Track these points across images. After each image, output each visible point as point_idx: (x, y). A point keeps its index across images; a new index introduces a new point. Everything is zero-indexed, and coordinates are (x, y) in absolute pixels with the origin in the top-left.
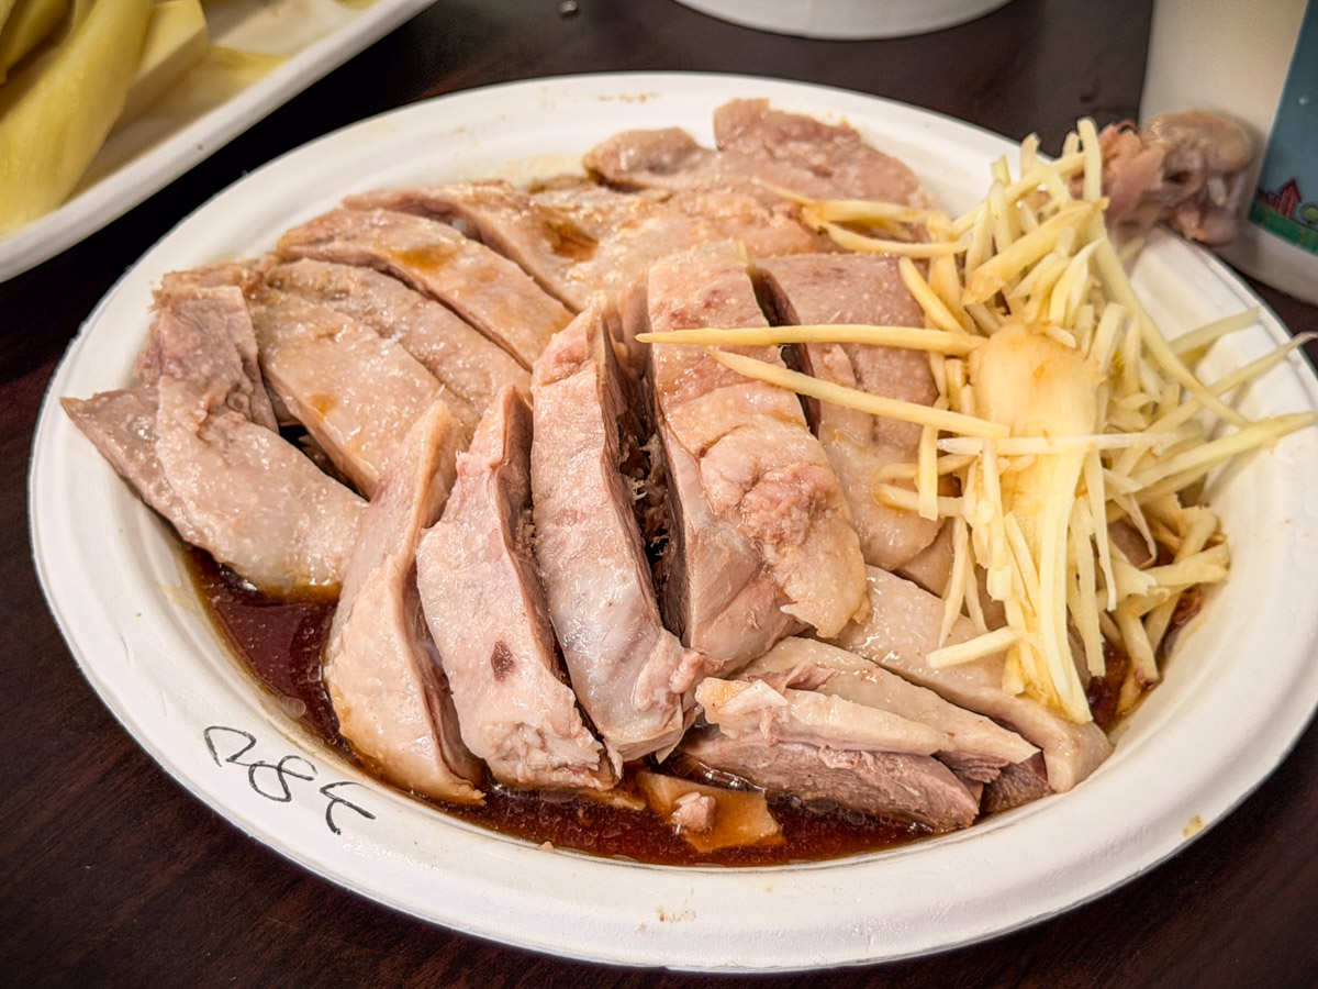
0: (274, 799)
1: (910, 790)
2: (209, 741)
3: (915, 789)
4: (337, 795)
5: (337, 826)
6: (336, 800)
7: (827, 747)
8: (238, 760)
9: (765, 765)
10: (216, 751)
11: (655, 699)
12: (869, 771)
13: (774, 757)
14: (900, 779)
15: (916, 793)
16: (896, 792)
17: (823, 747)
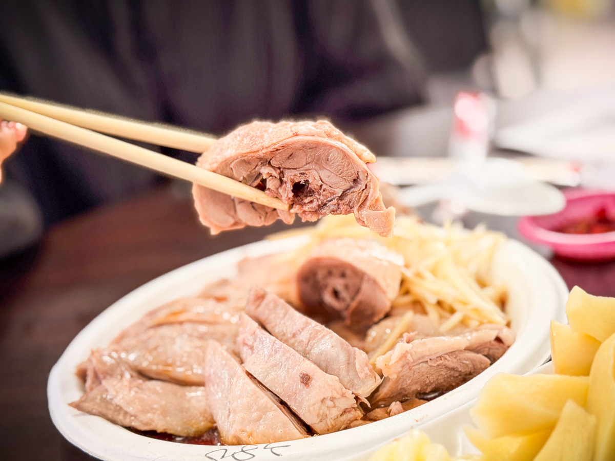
0: (249, 459)
1: (465, 362)
2: (209, 457)
3: (466, 360)
4: (271, 447)
5: (278, 453)
6: (272, 449)
7: (430, 359)
8: (225, 456)
9: (410, 381)
10: (214, 458)
11: (365, 372)
12: (449, 361)
13: (412, 375)
14: (460, 359)
15: (468, 362)
16: (461, 366)
17: (429, 360)
